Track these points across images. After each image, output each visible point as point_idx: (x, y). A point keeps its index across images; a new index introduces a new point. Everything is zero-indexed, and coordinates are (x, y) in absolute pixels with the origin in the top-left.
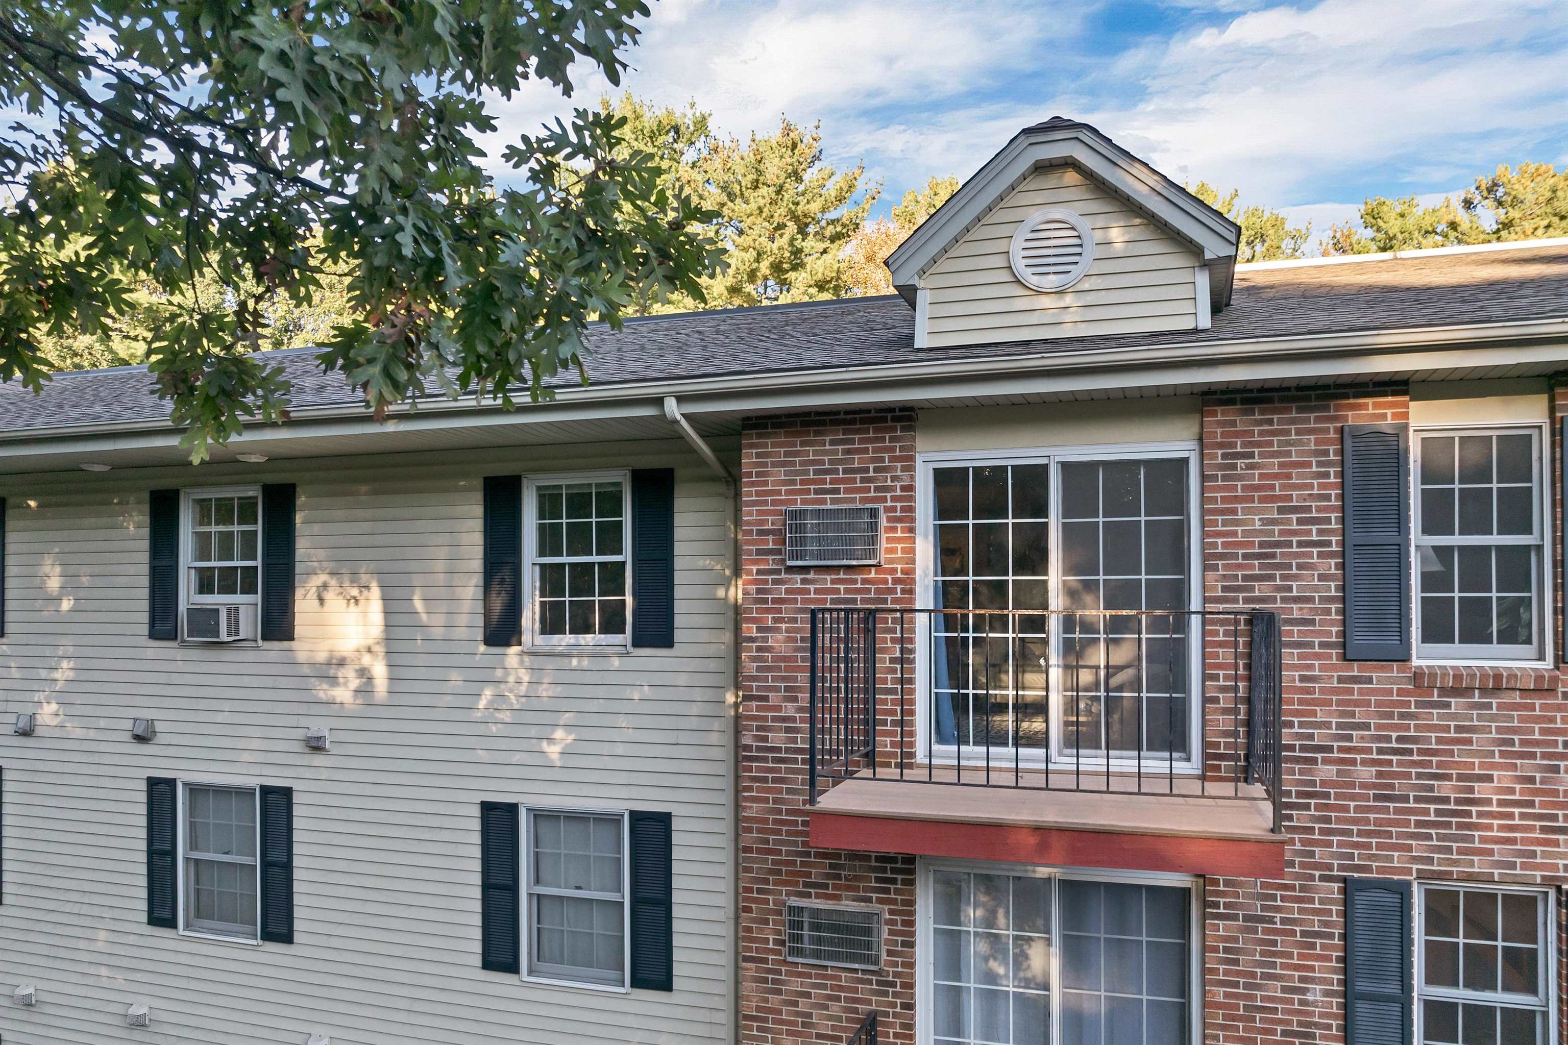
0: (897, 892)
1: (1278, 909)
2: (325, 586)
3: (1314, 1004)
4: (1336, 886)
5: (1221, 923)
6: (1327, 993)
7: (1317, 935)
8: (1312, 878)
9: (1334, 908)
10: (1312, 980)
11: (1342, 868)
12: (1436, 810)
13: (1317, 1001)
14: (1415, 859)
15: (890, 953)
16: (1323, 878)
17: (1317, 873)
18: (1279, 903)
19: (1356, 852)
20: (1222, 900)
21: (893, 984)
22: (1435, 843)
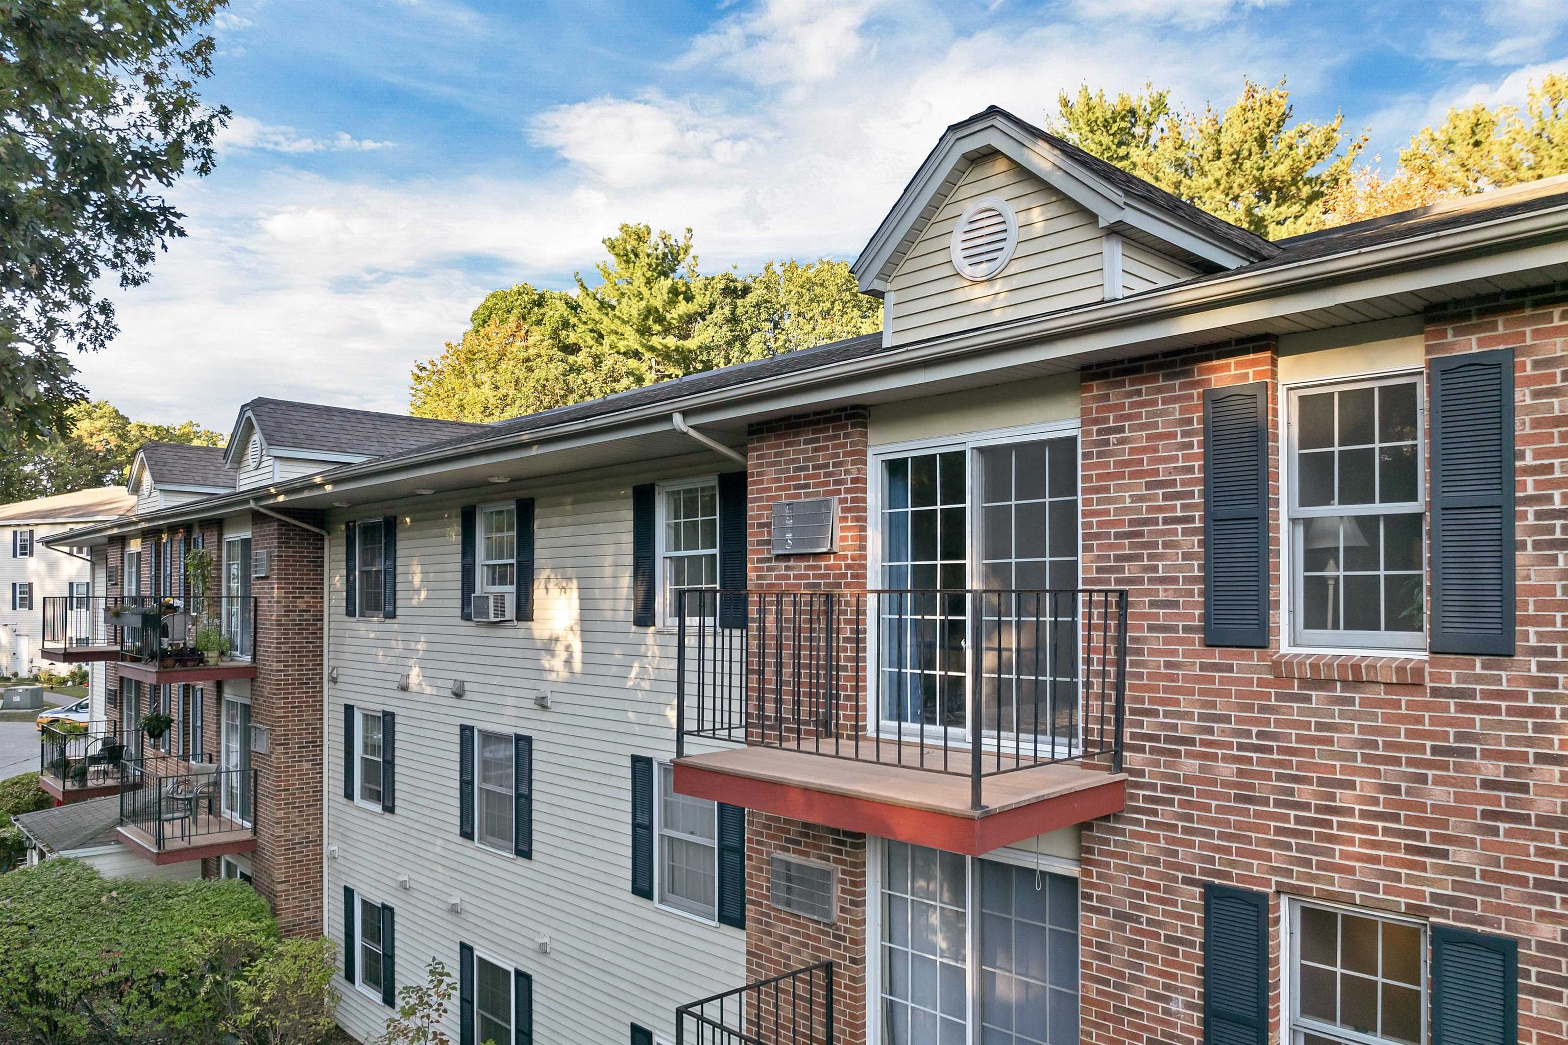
0: (848, 854)
1: (1144, 909)
2: (549, 579)
3: (1176, 1014)
4: (1198, 890)
5: (1094, 916)
6: (1188, 1005)
7: (1180, 941)
8: (1175, 879)
9: (1196, 914)
10: (1175, 989)
11: (1203, 871)
12: (1296, 816)
13: (1179, 1012)
14: (1276, 871)
15: (843, 910)
16: (1186, 881)
17: (1180, 875)
18: (1145, 902)
19: (1217, 856)
20: (1095, 893)
21: (843, 939)
22: (1294, 854)
